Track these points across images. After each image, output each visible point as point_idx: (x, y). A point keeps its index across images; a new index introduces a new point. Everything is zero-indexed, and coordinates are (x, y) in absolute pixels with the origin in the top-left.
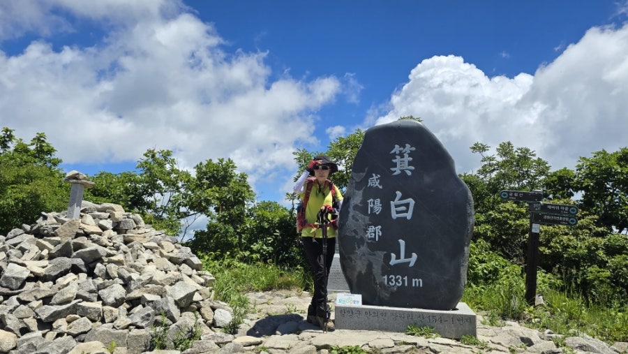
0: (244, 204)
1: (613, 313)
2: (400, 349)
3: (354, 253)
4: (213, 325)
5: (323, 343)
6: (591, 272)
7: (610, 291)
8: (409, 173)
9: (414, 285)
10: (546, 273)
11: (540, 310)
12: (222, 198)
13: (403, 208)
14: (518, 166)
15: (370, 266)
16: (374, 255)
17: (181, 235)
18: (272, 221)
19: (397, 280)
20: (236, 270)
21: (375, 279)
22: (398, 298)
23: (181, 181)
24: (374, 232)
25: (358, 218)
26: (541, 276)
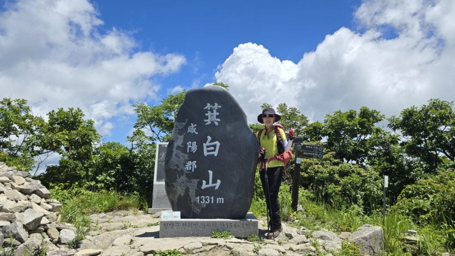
0: (91, 145)
1: (342, 214)
2: (206, 249)
3: (175, 181)
4: (58, 242)
5: (149, 250)
6: (331, 188)
7: (341, 200)
8: (217, 124)
9: (218, 202)
10: (305, 190)
11: (300, 214)
12: (71, 140)
13: (212, 148)
14: (289, 119)
15: (187, 190)
16: (191, 182)
17: (35, 169)
18: (115, 158)
19: (206, 200)
20: (83, 197)
21: (190, 200)
22: (207, 212)
23: (35, 125)
24: (191, 165)
25: (179, 155)
26: (302, 192)
